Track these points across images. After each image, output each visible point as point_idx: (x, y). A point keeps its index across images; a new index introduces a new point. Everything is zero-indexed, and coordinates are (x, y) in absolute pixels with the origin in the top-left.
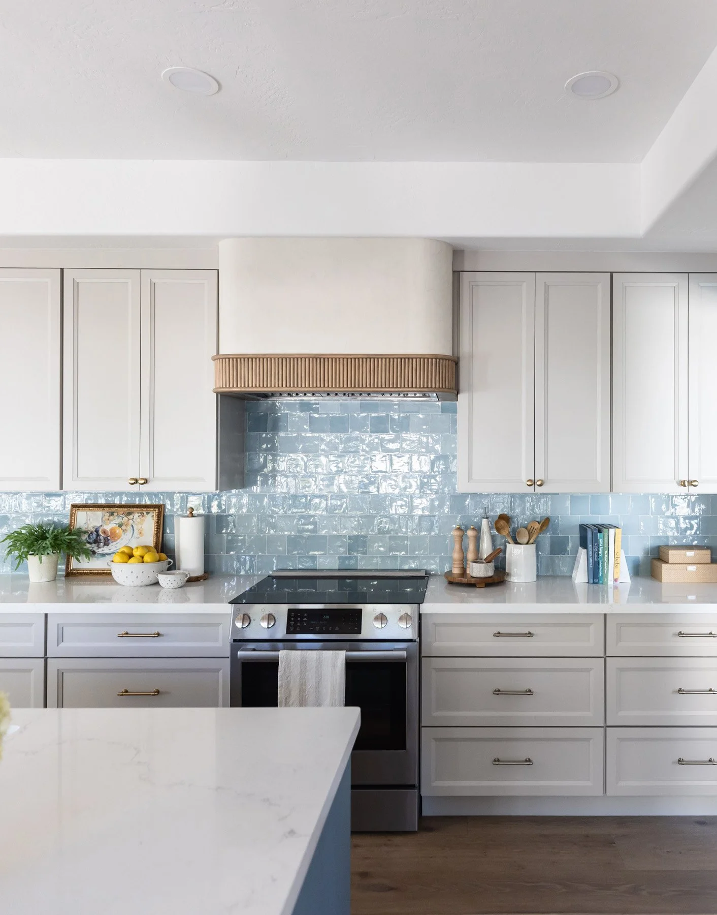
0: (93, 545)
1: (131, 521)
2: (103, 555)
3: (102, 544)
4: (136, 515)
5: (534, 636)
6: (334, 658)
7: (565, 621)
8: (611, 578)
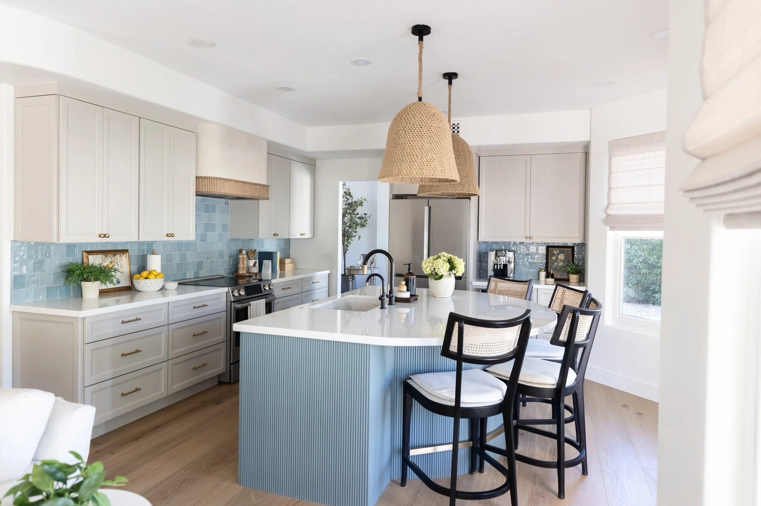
1: (116, 260)
5: (290, 288)
6: (263, 302)
7: (296, 282)
8: (278, 271)
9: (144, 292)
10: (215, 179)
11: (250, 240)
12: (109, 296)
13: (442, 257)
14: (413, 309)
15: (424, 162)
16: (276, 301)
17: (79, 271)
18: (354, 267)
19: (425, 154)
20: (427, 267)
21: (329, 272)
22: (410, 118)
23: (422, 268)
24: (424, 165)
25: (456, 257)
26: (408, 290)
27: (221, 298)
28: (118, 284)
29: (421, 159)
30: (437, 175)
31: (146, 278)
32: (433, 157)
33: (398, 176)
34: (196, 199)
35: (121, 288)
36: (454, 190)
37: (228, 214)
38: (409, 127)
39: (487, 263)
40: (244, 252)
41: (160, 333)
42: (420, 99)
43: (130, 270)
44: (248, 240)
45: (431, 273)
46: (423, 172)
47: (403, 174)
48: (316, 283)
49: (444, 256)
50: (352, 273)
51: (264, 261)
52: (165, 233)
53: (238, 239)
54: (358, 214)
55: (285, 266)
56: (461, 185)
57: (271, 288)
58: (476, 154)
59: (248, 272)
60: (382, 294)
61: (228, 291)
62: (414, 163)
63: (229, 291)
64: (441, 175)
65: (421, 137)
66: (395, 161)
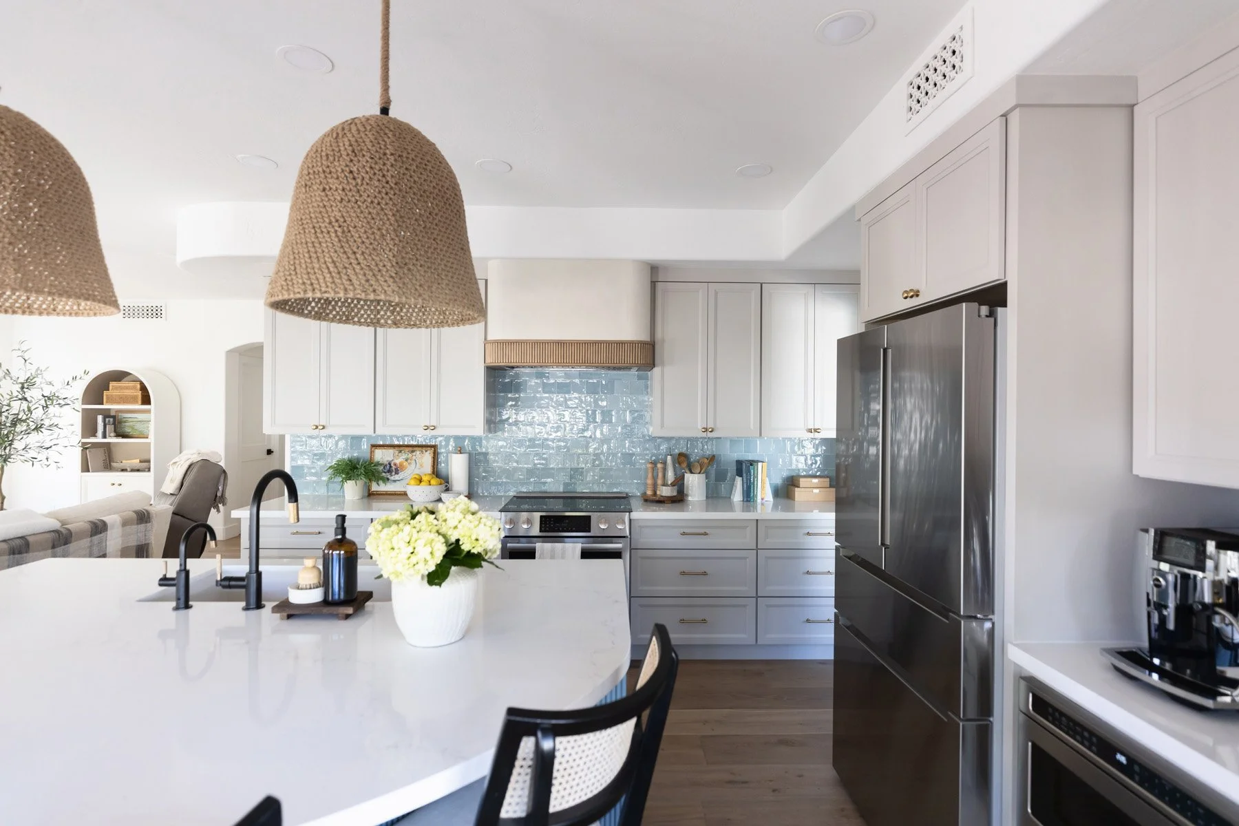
0: (388, 474)
1: (414, 457)
2: (395, 481)
3: (393, 473)
4: (418, 453)
5: (709, 535)
6: (573, 548)
7: (732, 525)
8: (760, 498)
48: (823, 534)
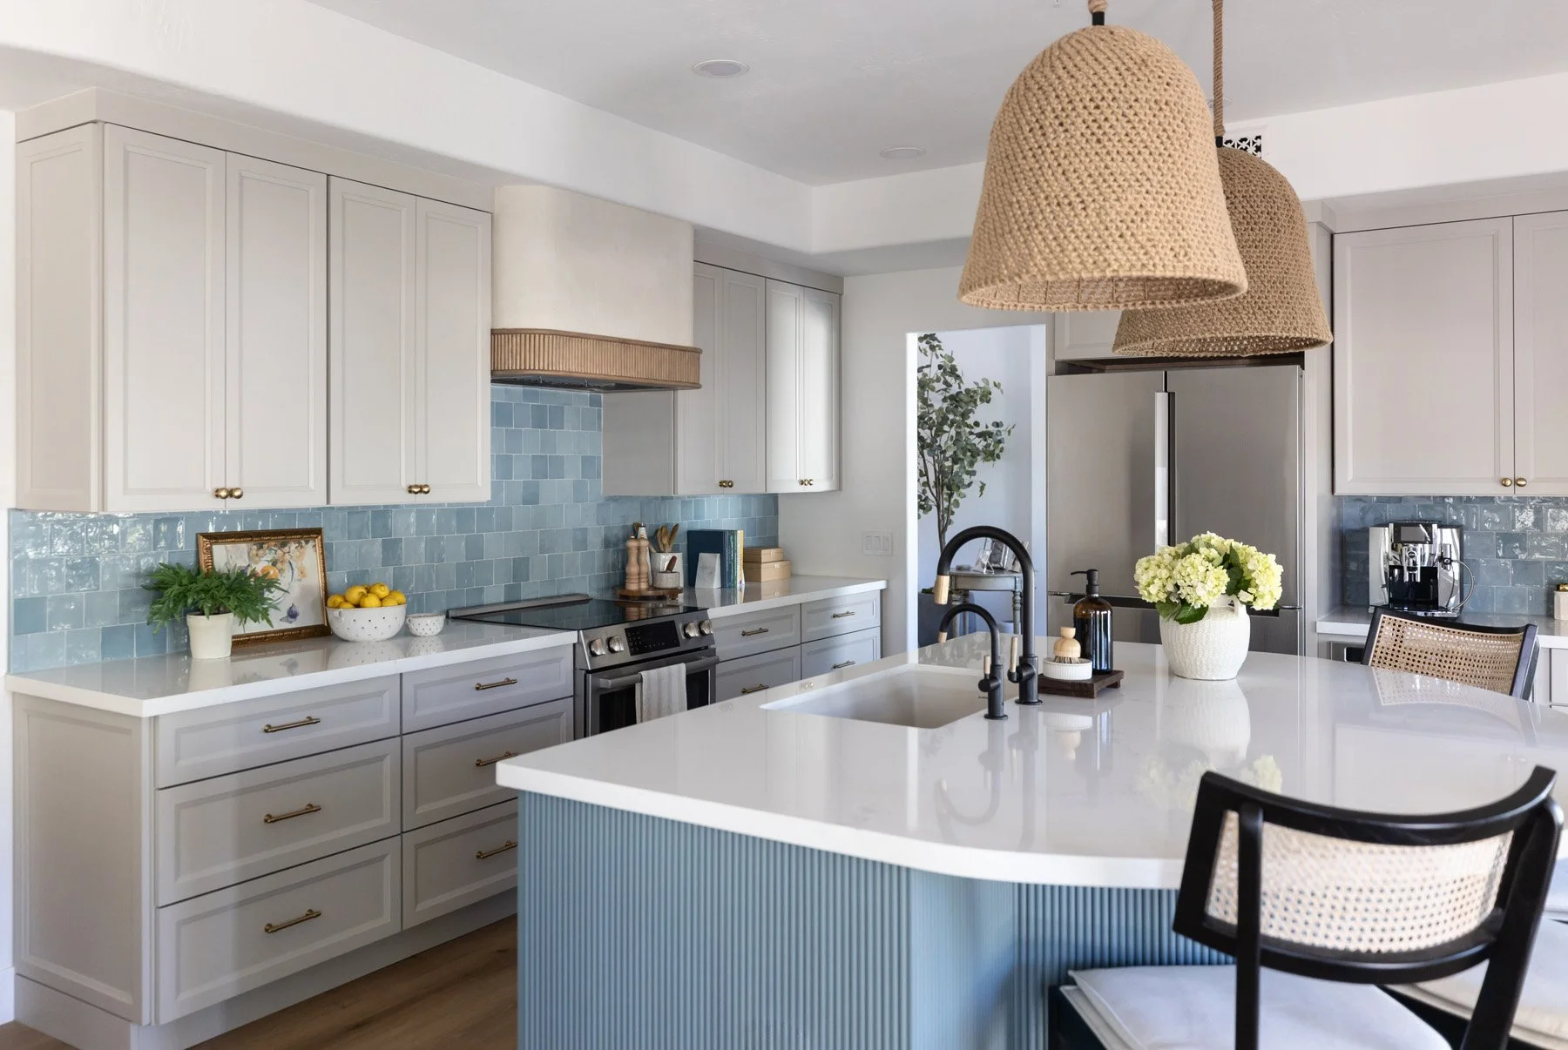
1: (286, 555)
5: (766, 631)
6: (678, 672)
7: (781, 614)
8: (738, 581)
9: (354, 642)
10: (540, 334)
11: (663, 498)
12: (265, 653)
13: (1202, 550)
14: (1105, 716)
15: (1109, 225)
16: (719, 668)
17: (176, 587)
18: (969, 569)
19: (1114, 196)
20: (1150, 580)
21: (881, 585)
22: (1057, 82)
23: (1138, 583)
24: (1111, 235)
25: (1253, 549)
26: (1085, 655)
27: (558, 660)
28: (292, 620)
29: (1098, 215)
30: (1160, 268)
31: (358, 606)
32: (1141, 206)
33: (1017, 279)
34: (492, 390)
35: (300, 629)
36: (1237, 329)
37: (599, 429)
38: (1053, 110)
39: (1366, 561)
40: (643, 532)
41: (381, 758)
42: (1098, 18)
43: (325, 584)
44: (657, 498)
45: (1167, 599)
46: (1105, 260)
47: (1036, 270)
48: (843, 615)
49: (1209, 546)
50: (960, 586)
51: (702, 555)
52: (404, 485)
53: (630, 498)
54: (977, 424)
55: (760, 568)
56: (1260, 312)
57: (707, 632)
58: (1320, 224)
59: (652, 587)
60: (988, 672)
61: (576, 641)
62: (1073, 231)
63: (579, 642)
64: (1174, 266)
65: (1099, 141)
66: (1007, 229)
